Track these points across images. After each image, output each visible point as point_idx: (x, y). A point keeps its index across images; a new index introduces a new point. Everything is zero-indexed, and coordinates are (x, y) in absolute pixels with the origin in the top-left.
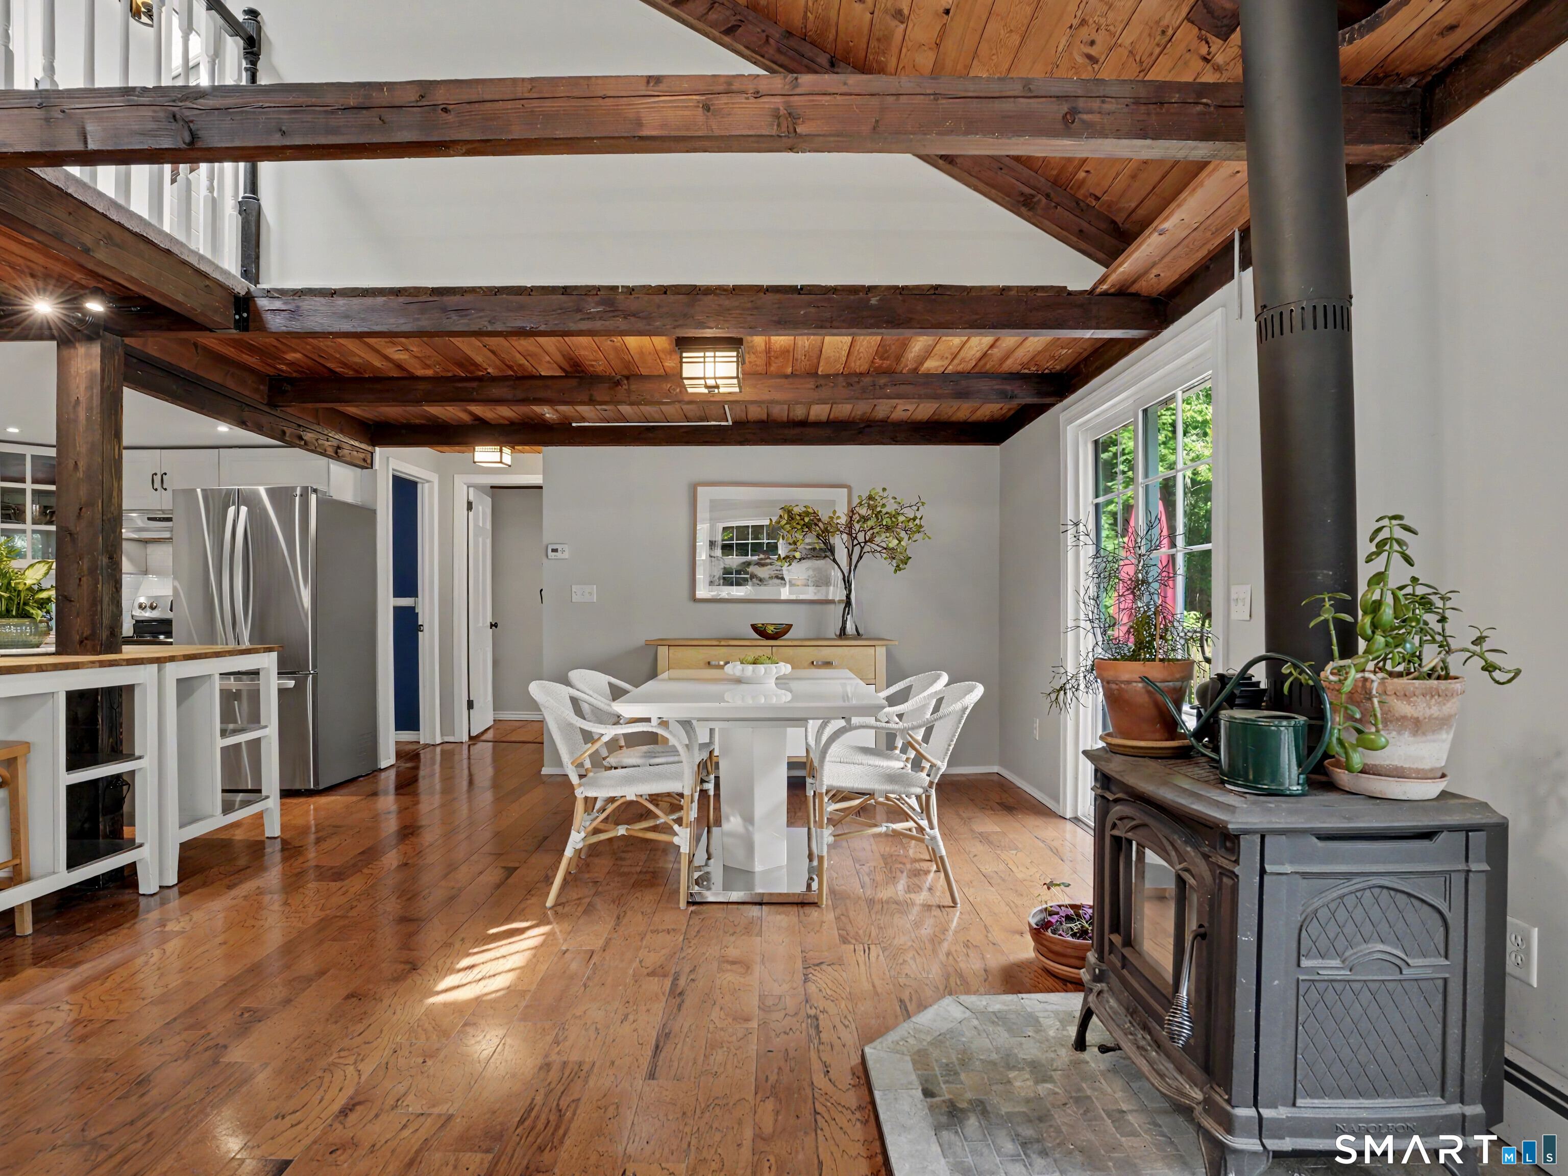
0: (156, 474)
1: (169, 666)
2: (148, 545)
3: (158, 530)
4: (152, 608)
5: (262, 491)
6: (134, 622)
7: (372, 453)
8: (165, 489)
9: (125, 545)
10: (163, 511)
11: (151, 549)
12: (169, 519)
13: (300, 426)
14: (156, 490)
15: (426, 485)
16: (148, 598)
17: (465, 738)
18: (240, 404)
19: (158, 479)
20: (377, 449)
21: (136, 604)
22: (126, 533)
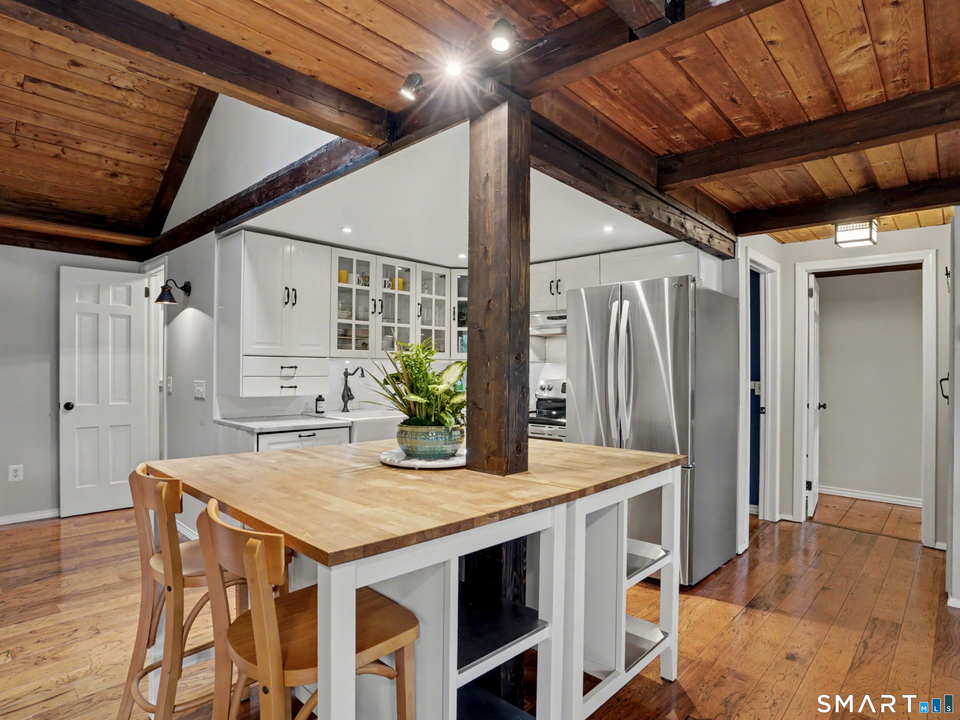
0: (553, 282)
1: (580, 503)
2: (547, 340)
3: (555, 327)
4: (550, 389)
5: (638, 285)
6: (537, 400)
7: (734, 242)
8: (560, 293)
9: (532, 341)
10: (558, 311)
11: (549, 343)
12: (564, 317)
13: (682, 212)
14: (553, 294)
15: (769, 275)
16: (547, 381)
17: (803, 519)
18: (634, 187)
19: (554, 285)
20: (739, 238)
21: (538, 387)
22: (533, 331)
